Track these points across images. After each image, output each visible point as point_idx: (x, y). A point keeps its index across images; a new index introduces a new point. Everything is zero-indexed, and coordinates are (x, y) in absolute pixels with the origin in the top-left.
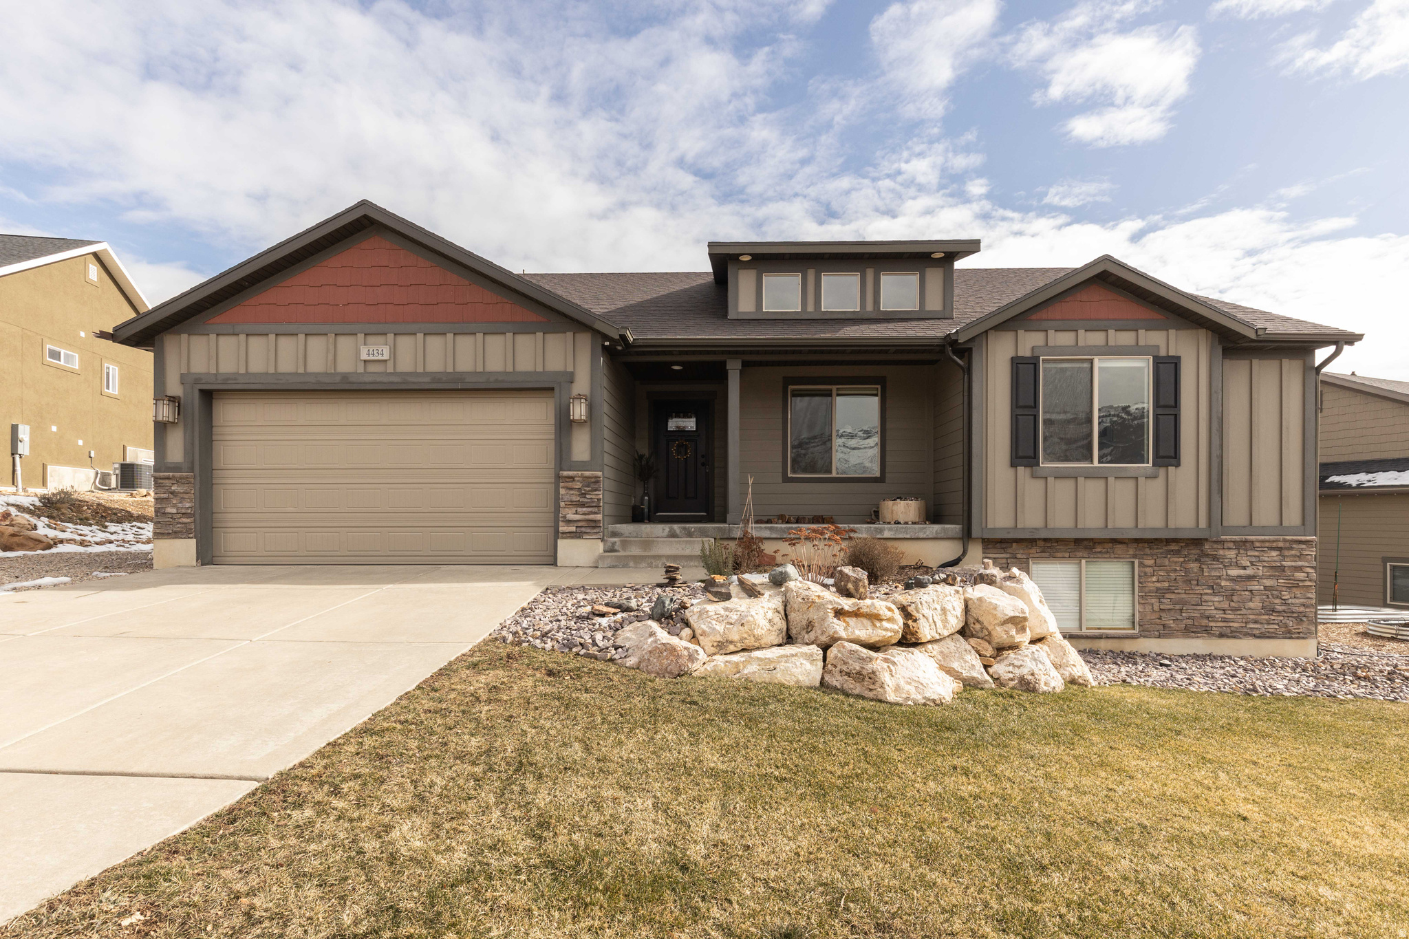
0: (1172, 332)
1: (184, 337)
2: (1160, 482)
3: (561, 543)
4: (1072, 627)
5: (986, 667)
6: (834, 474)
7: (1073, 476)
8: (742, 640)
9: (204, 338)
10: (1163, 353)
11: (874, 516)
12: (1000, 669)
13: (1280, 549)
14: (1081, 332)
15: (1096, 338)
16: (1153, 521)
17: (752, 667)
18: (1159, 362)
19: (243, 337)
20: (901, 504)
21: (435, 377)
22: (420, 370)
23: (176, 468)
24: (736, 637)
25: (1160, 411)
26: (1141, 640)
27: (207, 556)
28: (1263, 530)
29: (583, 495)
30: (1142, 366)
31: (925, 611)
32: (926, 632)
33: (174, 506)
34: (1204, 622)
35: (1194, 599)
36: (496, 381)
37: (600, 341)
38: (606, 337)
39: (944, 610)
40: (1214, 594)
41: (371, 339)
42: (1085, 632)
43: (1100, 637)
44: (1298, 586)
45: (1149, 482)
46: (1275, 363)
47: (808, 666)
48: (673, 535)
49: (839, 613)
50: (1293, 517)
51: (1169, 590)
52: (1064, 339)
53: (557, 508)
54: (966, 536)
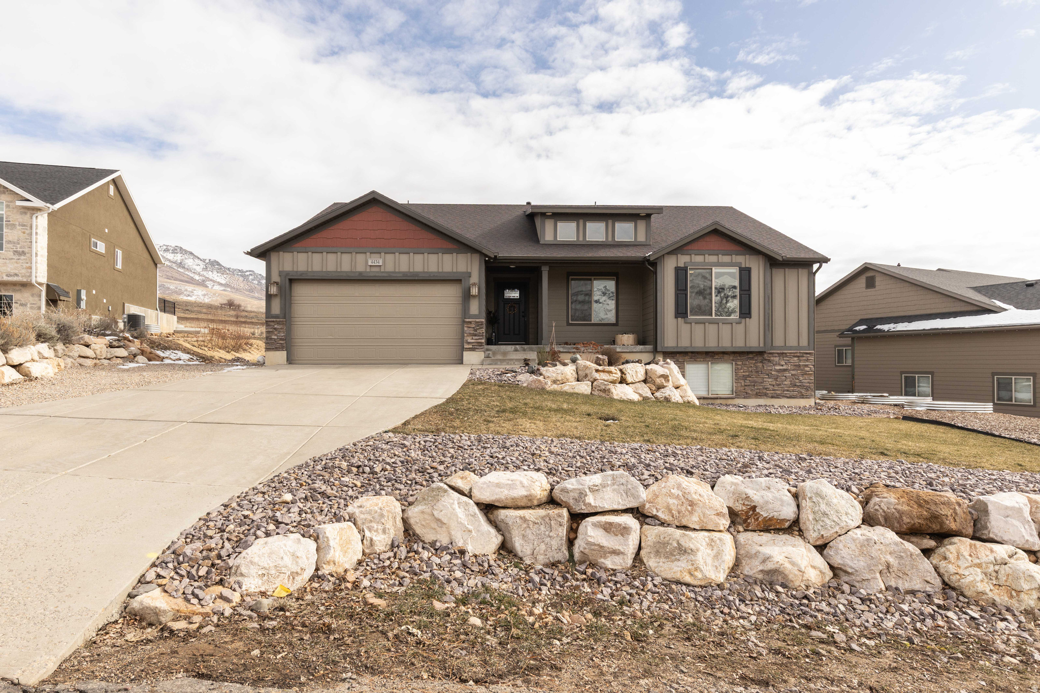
0: (747, 256)
1: (281, 253)
2: (743, 325)
3: (465, 353)
4: (704, 394)
5: (653, 394)
6: (593, 322)
7: (703, 322)
8: (562, 380)
9: (291, 254)
10: (743, 266)
11: (614, 342)
12: (658, 394)
13: (798, 357)
14: (707, 256)
15: (713, 259)
16: (739, 344)
17: (566, 388)
18: (742, 270)
19: (310, 254)
20: (626, 336)
21: (404, 274)
22: (397, 270)
23: (277, 317)
24: (560, 379)
25: (742, 292)
26: (736, 400)
27: (290, 361)
28: (791, 348)
29: (476, 330)
30: (735, 270)
31: (629, 371)
32: (629, 379)
33: (276, 335)
34: (765, 391)
35: (760, 380)
36: (434, 276)
37: (483, 258)
38: (486, 256)
39: (636, 371)
40: (769, 378)
41: (373, 255)
42: (710, 396)
43: (717, 398)
44: (806, 374)
45: (738, 325)
46: (796, 270)
47: (586, 387)
48: (516, 350)
49: (597, 371)
50: (804, 342)
51: (748, 376)
52: (699, 259)
53: (463, 337)
54: (655, 351)
